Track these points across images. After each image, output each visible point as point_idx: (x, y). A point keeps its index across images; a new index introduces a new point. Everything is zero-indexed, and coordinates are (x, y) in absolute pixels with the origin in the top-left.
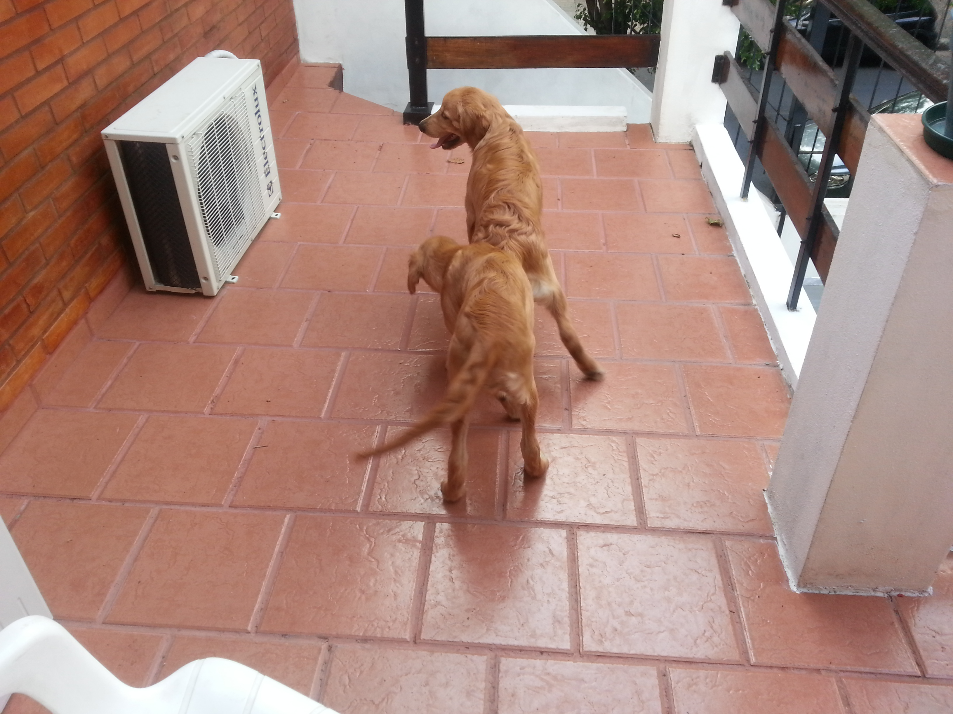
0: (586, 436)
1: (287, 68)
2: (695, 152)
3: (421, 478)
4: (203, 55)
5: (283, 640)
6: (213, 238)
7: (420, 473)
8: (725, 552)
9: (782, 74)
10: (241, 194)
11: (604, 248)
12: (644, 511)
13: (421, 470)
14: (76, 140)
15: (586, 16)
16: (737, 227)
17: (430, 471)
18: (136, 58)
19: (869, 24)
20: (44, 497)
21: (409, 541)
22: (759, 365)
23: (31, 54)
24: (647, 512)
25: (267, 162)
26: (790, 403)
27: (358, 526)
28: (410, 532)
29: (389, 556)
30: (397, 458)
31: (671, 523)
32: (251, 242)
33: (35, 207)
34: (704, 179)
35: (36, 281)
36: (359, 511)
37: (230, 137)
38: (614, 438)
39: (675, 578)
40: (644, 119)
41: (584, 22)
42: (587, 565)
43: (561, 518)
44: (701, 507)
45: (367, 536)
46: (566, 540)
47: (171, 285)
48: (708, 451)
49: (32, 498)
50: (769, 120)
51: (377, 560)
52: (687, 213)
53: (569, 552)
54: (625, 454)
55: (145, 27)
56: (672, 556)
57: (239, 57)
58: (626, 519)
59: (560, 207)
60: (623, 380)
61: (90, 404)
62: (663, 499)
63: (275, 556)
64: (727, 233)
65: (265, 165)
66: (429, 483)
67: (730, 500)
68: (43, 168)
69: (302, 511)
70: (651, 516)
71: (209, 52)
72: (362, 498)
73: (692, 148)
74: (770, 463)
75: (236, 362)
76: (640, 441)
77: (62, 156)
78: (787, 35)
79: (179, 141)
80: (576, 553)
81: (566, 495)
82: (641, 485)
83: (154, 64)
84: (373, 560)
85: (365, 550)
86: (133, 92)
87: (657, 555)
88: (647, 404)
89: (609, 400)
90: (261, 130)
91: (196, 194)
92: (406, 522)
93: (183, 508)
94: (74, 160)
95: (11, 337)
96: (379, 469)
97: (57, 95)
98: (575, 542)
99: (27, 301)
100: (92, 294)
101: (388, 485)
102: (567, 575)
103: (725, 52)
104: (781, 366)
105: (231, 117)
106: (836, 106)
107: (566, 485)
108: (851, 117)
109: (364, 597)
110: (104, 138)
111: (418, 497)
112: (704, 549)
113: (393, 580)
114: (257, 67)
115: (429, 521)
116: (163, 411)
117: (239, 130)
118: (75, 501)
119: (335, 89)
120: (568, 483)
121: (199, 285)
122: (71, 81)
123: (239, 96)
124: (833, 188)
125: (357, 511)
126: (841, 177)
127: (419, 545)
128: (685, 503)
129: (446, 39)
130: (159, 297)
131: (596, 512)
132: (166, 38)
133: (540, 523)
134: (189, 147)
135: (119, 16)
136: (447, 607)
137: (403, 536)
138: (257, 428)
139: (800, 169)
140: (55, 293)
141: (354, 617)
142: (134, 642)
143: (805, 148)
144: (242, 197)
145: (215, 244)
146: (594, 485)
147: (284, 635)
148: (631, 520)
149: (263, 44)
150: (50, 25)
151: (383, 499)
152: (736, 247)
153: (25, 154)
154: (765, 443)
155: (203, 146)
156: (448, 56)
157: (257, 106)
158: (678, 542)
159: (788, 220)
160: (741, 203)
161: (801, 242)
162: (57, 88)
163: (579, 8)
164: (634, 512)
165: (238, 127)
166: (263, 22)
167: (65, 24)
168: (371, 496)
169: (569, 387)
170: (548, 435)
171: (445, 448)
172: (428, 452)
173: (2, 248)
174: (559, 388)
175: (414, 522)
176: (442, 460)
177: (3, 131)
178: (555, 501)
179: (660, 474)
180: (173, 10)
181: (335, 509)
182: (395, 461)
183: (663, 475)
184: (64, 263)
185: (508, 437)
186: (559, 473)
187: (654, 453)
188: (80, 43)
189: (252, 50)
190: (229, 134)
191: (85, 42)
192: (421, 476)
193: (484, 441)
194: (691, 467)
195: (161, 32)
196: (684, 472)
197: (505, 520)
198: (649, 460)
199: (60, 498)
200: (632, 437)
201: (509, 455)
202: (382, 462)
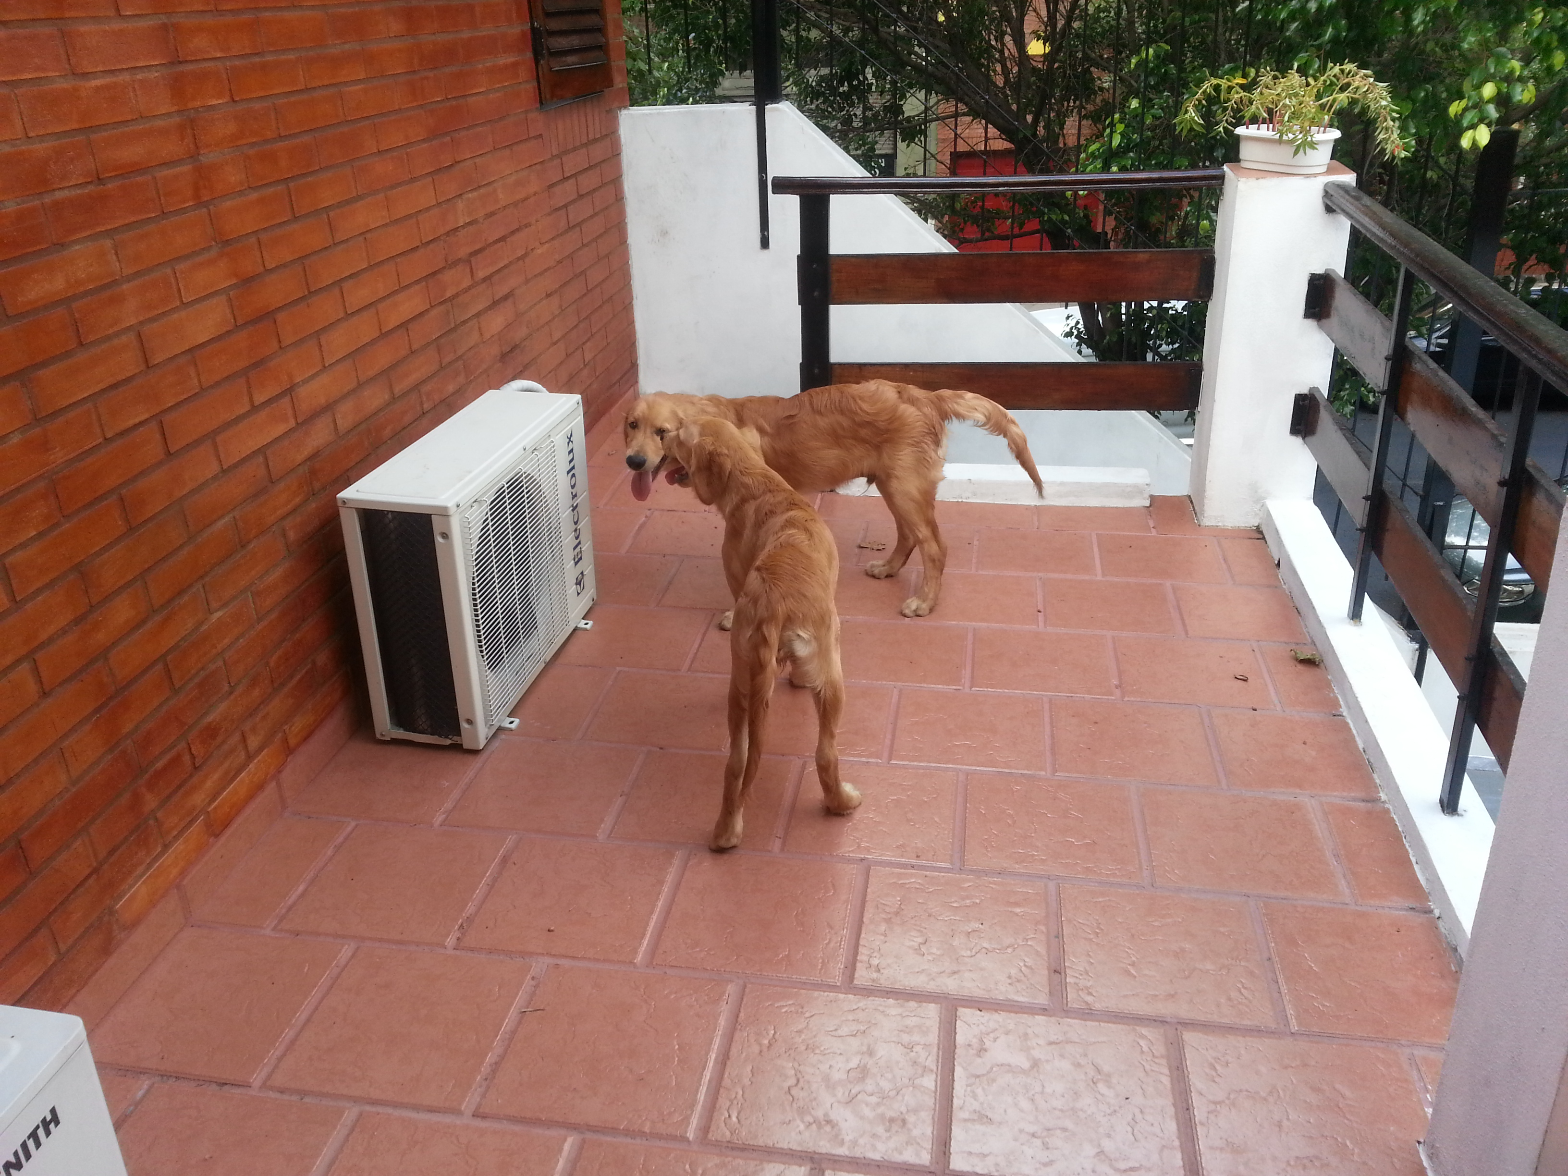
0: (1093, 1023)
1: (617, 406)
2: (1266, 542)
3: (802, 1084)
4: (497, 386)
6: (487, 659)
7: (799, 1075)
9: (1409, 424)
10: (536, 591)
11: (1118, 692)
12: (1201, 1171)
13: (801, 1068)
14: (298, 507)
15: (1080, 333)
16: (1346, 668)
17: (818, 1072)
18: (398, 389)
19: (1550, 351)
20: (176, 1077)
22: (1397, 909)
23: (248, 382)
24: (1205, 1172)
25: (579, 543)
26: (1457, 981)
27: (687, 1166)
30: (760, 1045)
32: (544, 665)
33: (225, 605)
34: (1284, 587)
35: (210, 718)
36: (691, 1139)
37: (527, 507)
38: (1144, 1031)
40: (1179, 488)
41: (1077, 341)
44: (1305, 1168)
47: (415, 731)
48: (1313, 1063)
49: (158, 1079)
50: (1390, 496)
52: (1258, 641)
54: (1164, 1062)
55: (415, 347)
57: (551, 392)
59: (1041, 624)
60: (1156, 924)
61: (268, 922)
62: (1235, 1149)
64: (1329, 677)
65: (574, 549)
66: (814, 1095)
67: (1356, 1158)
68: (243, 546)
69: (594, 1132)
71: (506, 383)
72: (697, 1116)
73: (1261, 536)
74: (1427, 1091)
75: (505, 860)
76: (1190, 1037)
77: (274, 528)
78: (1413, 364)
79: (452, 511)
81: (1058, 1132)
82: (1193, 1121)
83: (424, 399)
86: (390, 439)
88: (1201, 970)
89: (1134, 959)
90: (574, 496)
91: (468, 590)
92: (771, 1165)
93: (397, 1113)
94: (292, 535)
95: (161, 806)
96: (729, 1063)
97: (277, 440)
99: (193, 750)
100: (292, 742)
101: (743, 1092)
103: (1311, 389)
104: (1437, 913)
105: (533, 477)
106: (1504, 478)
107: (1057, 1112)
108: (1531, 494)
110: (340, 504)
111: (794, 1120)
114: (577, 405)
115: (813, 1166)
116: (381, 940)
118: (226, 1088)
120: (1062, 1111)
121: (457, 731)
122: (300, 421)
123: (547, 447)
124: (1507, 604)
125: (687, 1138)
126: (1519, 587)
128: (1274, 1158)
129: (861, 366)
130: (393, 748)
131: (1111, 1166)
132: (445, 361)
134: (466, 520)
135: (380, 329)
138: (528, 977)
139: (1449, 576)
140: (236, 738)
143: (1454, 539)
144: (537, 596)
145: (489, 668)
146: (1109, 1117)
149: (585, 372)
150: (280, 342)
151: (734, 1119)
152: (1346, 703)
153: (220, 524)
154: (1415, 1052)
155: (487, 519)
157: (571, 461)
159: (1432, 657)
160: (1350, 628)
161: (1458, 697)
162: (281, 429)
163: (1069, 321)
164: (1182, 1172)
165: (541, 491)
166: (589, 339)
167: (302, 340)
168: (713, 1112)
169: (1060, 932)
170: (1025, 1018)
171: (844, 1030)
172: (815, 1036)
173: (166, 665)
174: (1043, 932)
175: (787, 1166)
176: (839, 1052)
177: (193, 492)
178: (1038, 1142)
179: (1227, 1102)
180: (458, 322)
181: (650, 1133)
182: (756, 1049)
183: (1233, 1104)
184: (256, 692)
185: (954, 1017)
186: (1048, 1090)
187: (1216, 1062)
188: (320, 367)
189: (569, 381)
190: (526, 501)
191: (327, 365)
192: (801, 1081)
193: (911, 1021)
194: (1284, 1090)
195: (439, 353)
196: (1271, 1099)
197: (947, 1172)
198: (1207, 1075)
199: (202, 1081)
200: (1177, 1029)
201: (956, 1051)
202: (734, 1051)
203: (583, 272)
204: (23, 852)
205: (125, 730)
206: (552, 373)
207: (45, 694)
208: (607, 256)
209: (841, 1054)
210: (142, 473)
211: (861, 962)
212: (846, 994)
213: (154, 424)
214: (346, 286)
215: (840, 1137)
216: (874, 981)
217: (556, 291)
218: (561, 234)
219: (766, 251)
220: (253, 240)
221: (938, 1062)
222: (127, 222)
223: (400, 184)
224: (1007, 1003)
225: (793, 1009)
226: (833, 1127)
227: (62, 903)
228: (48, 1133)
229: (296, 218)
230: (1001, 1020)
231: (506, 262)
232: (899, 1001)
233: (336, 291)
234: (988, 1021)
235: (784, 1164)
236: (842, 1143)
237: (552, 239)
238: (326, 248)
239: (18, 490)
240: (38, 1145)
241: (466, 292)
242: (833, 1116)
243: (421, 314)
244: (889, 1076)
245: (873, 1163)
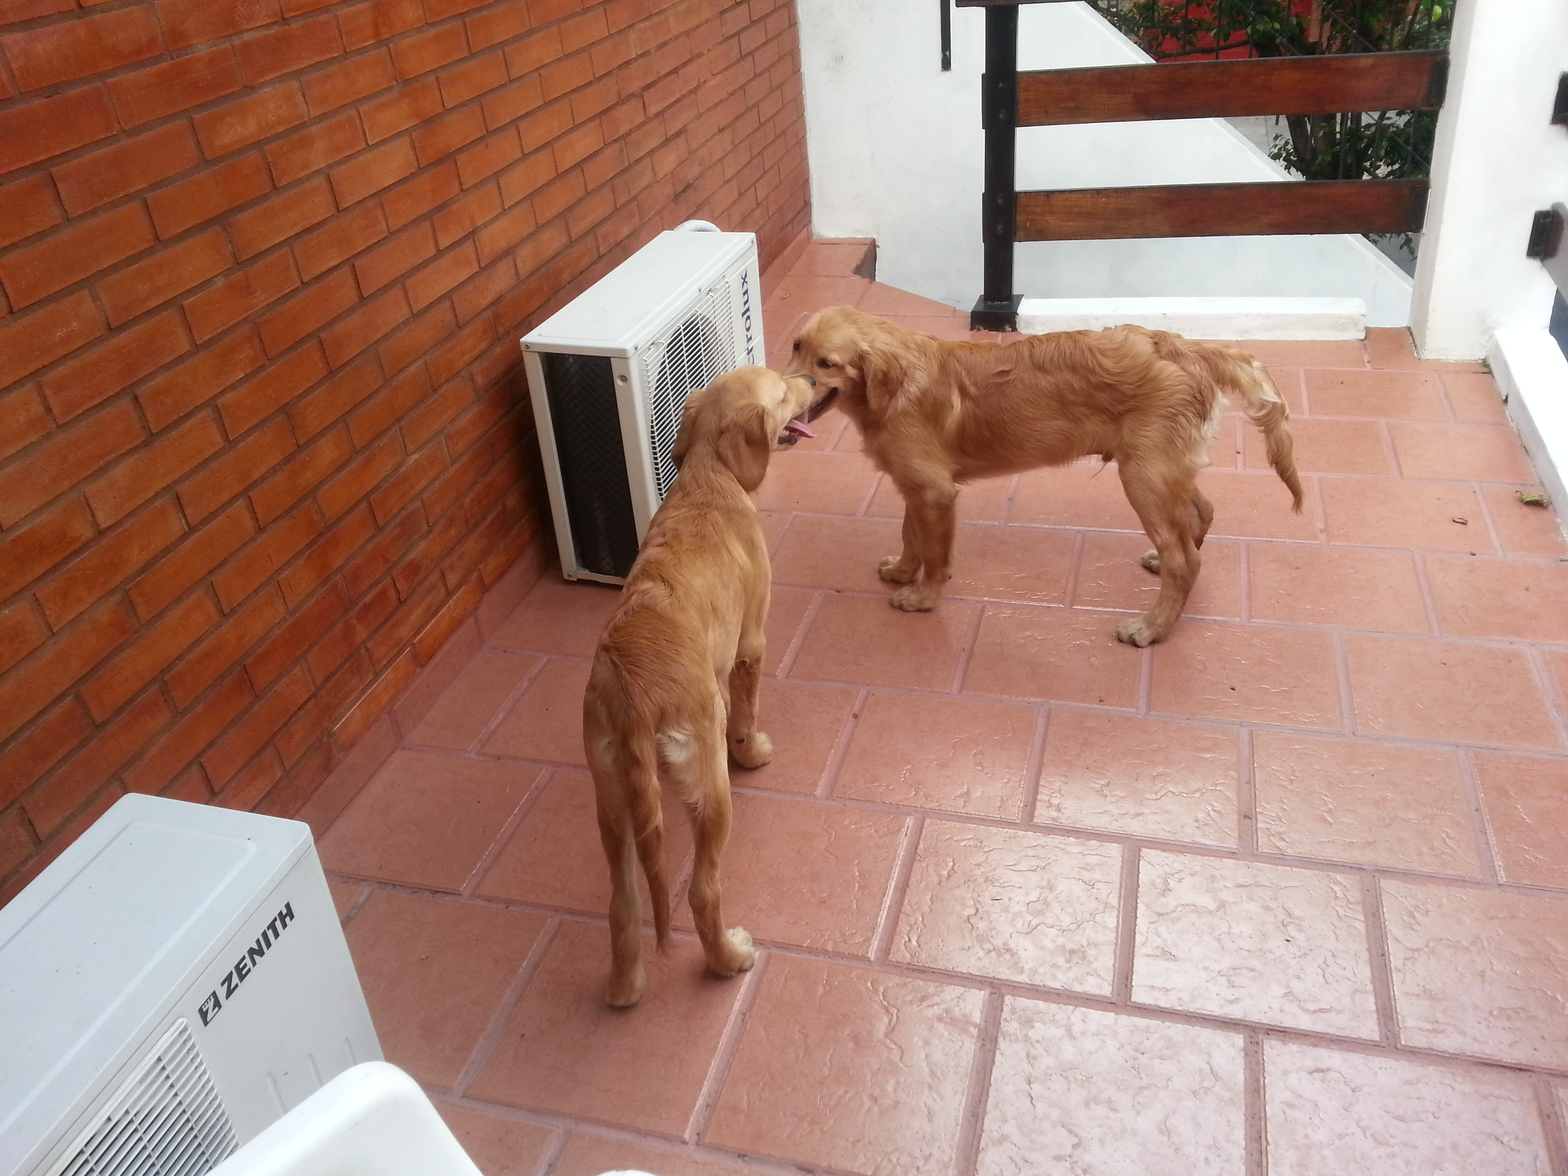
0: (1286, 868)
1: (789, 248)
2: (1493, 377)
3: (980, 913)
4: (672, 227)
5: (740, 1164)
7: (978, 906)
8: (1557, 1108)
11: (1323, 536)
12: (1395, 1015)
13: (980, 899)
14: (486, 351)
15: (1289, 154)
17: (997, 903)
18: (575, 232)
20: (394, 885)
21: (958, 1023)
23: (433, 225)
24: (1399, 1017)
27: (869, 984)
28: (958, 1006)
29: (920, 1043)
30: (940, 876)
31: (1449, 1043)
33: (420, 448)
34: (1512, 424)
35: (411, 556)
36: (872, 959)
37: (703, 349)
38: (1339, 877)
39: (1455, 1147)
40: (1398, 319)
41: (1285, 163)
42: (1282, 1103)
43: (1235, 1012)
44: (1509, 1018)
45: (885, 1003)
46: (1243, 1054)
47: (600, 572)
48: (1522, 915)
49: (377, 886)
51: (900, 1047)
52: (1480, 482)
53: (1247, 1076)
54: (1359, 908)
55: (590, 188)
56: (1449, 1105)
57: (723, 231)
58: (1358, 1027)
59: (1240, 466)
60: (1356, 772)
61: (472, 746)
62: (1432, 996)
63: (732, 1018)
64: (1558, 520)
66: (994, 924)
67: (1566, 1012)
68: (435, 391)
70: (1408, 1025)
71: (680, 223)
72: (878, 938)
73: (1488, 370)
76: (1388, 885)
77: (463, 373)
79: (630, 353)
80: (1262, 1079)
81: (1245, 971)
82: (1388, 967)
83: (600, 241)
84: (894, 1047)
85: (882, 1027)
87: (1419, 1098)
88: (1403, 819)
89: (1331, 806)
90: (749, 339)
92: (951, 987)
93: (595, 922)
94: (480, 380)
95: (371, 636)
96: (908, 890)
97: (462, 284)
98: (1261, 1059)
99: (397, 585)
100: (487, 580)
101: (923, 918)
102: (1243, 1117)
103: (1554, 206)
105: (708, 319)
107: (1244, 952)
109: (876, 1109)
110: (523, 348)
111: (973, 946)
112: (1515, 1098)
113: (927, 1085)
114: (751, 245)
115: (993, 991)
116: (575, 766)
117: (717, 338)
118: (438, 895)
119: (864, 277)
120: (1249, 951)
122: (482, 265)
123: (721, 288)
125: (869, 958)
127: (974, 1031)
128: (1476, 1007)
129: (1048, 194)
130: (580, 588)
131: (1300, 1007)
132: (620, 202)
133: (1194, 1017)
134: (644, 362)
135: (557, 170)
136: (1021, 1146)
137: (947, 1011)
140: (436, 575)
141: (858, 1141)
142: (507, 1133)
146: (1300, 960)
147: (742, 1156)
148: (1370, 1030)
149: (758, 212)
150: (461, 184)
151: (914, 942)
153: (413, 368)
155: (664, 362)
156: (1052, 221)
157: (746, 303)
158: (1460, 1080)
162: (464, 274)
163: (1277, 142)
164: (1375, 1016)
165: (716, 333)
166: (761, 178)
167: (482, 183)
168: (893, 935)
169: (1252, 779)
170: (1213, 861)
171: (1024, 866)
172: (994, 870)
173: (370, 504)
174: (1233, 778)
175: (967, 989)
176: (1018, 886)
177: (386, 336)
178: (1224, 980)
179: (1426, 950)
180: (632, 161)
181: (833, 951)
182: (935, 879)
183: (1433, 952)
184: (453, 532)
185: (1137, 857)
186: (1233, 931)
187: (1415, 910)
188: (500, 210)
189: (742, 221)
190: (702, 344)
191: (506, 208)
192: (981, 910)
193: (1093, 860)
194: (1488, 940)
195: (614, 194)
196: (1473, 949)
197: (1128, 1003)
198: (1404, 922)
199: (416, 889)
200: (1374, 876)
201: (1140, 889)
202: (913, 880)
203: (756, 105)
204: (248, 676)
205: (335, 566)
206: (726, 213)
207: (260, 530)
208: (780, 86)
209: (1020, 887)
210: (339, 317)
211: (1041, 801)
212: (1025, 831)
213: (347, 269)
214: (523, 125)
215: (1020, 965)
216: (1054, 819)
217: (727, 127)
218: (733, 64)
219: (947, 73)
220: (432, 78)
221: (1120, 899)
222: (312, 62)
223: (572, 16)
224: (1193, 845)
225: (972, 844)
226: (1012, 956)
227: (285, 724)
228: (285, 926)
229: (472, 55)
230: (1186, 862)
231: (678, 96)
232: (1080, 840)
233: (513, 130)
234: (1173, 863)
235: (964, 987)
236: (1022, 971)
237: (725, 69)
238: (502, 85)
239: (224, 333)
240: (277, 935)
241: (639, 128)
242: (1012, 945)
243: (596, 153)
244: (1070, 910)
245: (1052, 991)
